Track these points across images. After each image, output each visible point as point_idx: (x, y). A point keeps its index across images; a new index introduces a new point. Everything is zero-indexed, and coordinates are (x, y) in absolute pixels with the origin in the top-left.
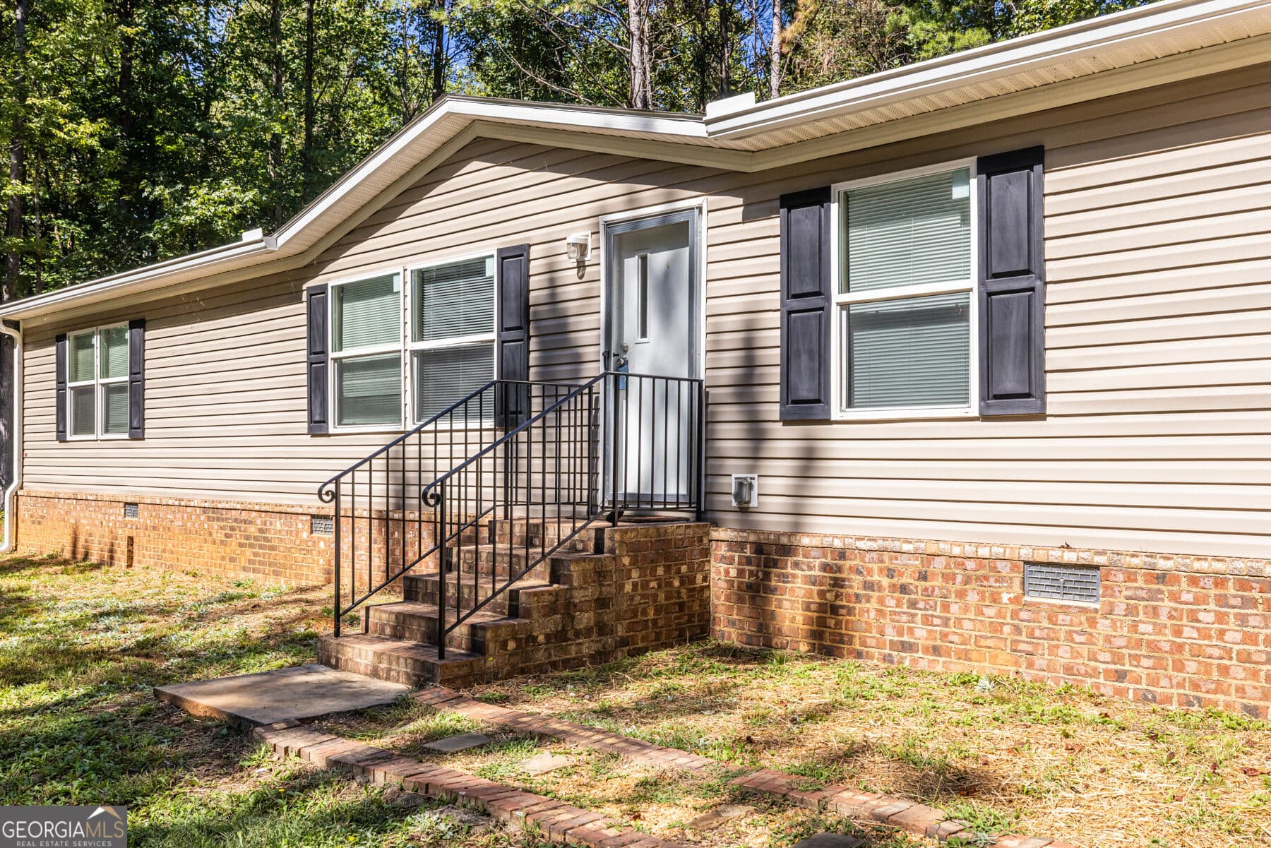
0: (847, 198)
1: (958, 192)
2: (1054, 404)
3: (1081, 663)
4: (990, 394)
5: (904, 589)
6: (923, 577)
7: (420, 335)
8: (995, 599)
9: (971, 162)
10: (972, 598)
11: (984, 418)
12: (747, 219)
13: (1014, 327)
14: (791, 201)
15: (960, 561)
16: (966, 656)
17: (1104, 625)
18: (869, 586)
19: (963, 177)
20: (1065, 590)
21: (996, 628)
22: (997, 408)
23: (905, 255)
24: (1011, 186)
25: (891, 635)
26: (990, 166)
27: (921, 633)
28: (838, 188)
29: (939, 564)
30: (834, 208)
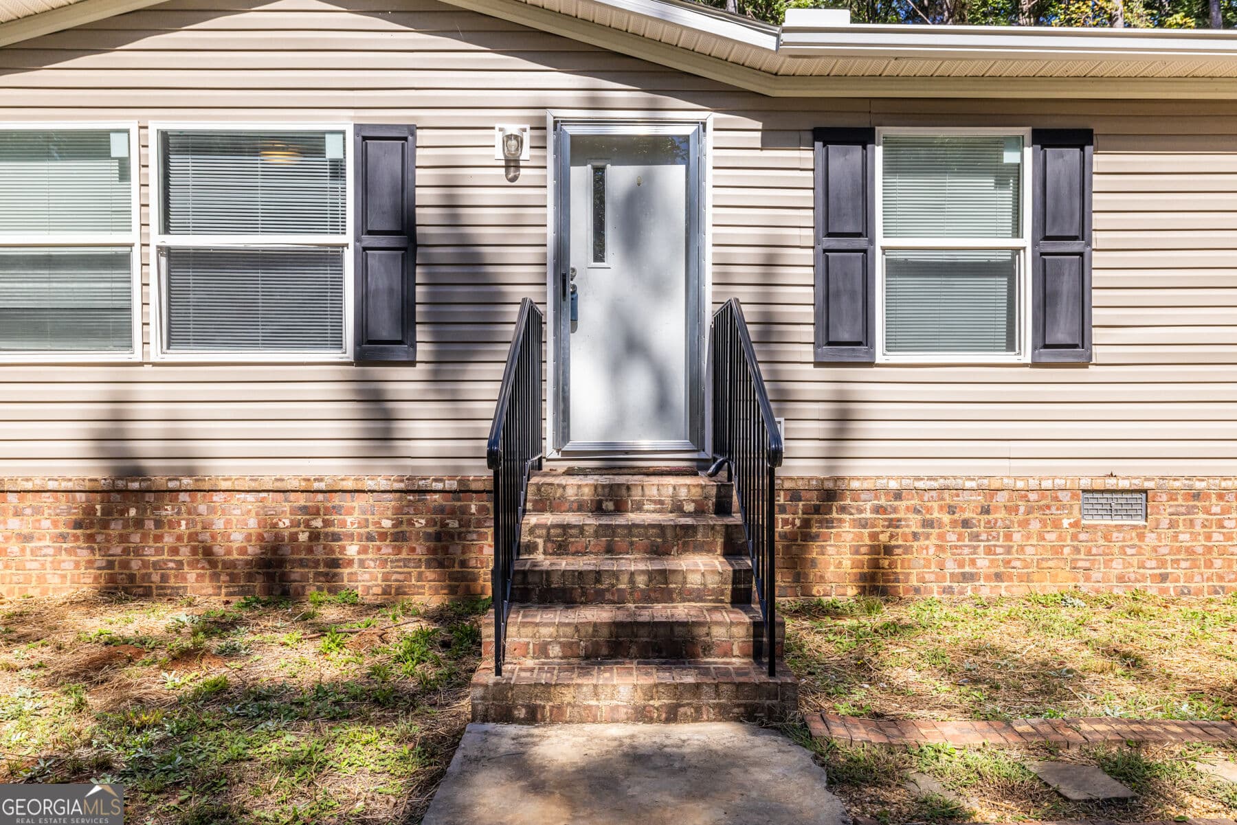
0: (889, 144)
1: (1010, 157)
2: (1098, 353)
3: (1131, 573)
4: (1043, 343)
5: (966, 523)
6: (986, 511)
7: (166, 229)
8: (1057, 525)
9: (1026, 132)
10: (1035, 526)
11: (1035, 365)
12: (765, 145)
13: (1067, 285)
14: (828, 136)
15: (1023, 494)
16: (1028, 578)
17: (1151, 538)
18: (928, 524)
19: (1018, 144)
20: (1111, 512)
21: (1057, 550)
22: (1047, 356)
23: (939, 208)
24: (1064, 159)
25: (951, 567)
26: (1045, 138)
27: (983, 563)
28: (882, 132)
29: (1002, 498)
30: (879, 151)
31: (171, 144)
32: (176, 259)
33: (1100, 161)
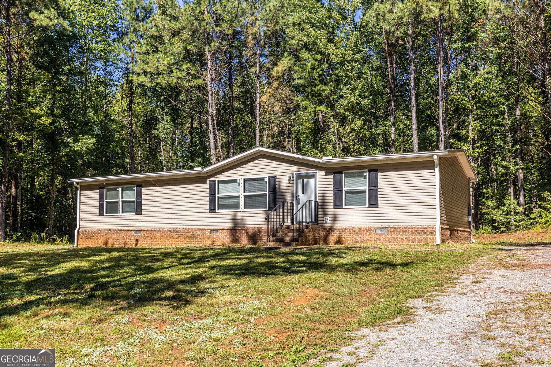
0: (345, 173)
1: (365, 174)
2: (379, 205)
3: (384, 241)
4: (370, 204)
5: (356, 233)
6: (360, 231)
7: (244, 192)
8: (371, 233)
9: (367, 170)
10: (368, 234)
11: (369, 207)
12: (326, 175)
13: (374, 194)
14: (335, 173)
15: (366, 228)
16: (367, 242)
17: (387, 236)
18: (350, 233)
19: (365, 172)
20: (382, 231)
21: (371, 238)
22: (371, 206)
23: (355, 183)
24: (373, 174)
25: (354, 240)
26: (370, 171)
27: (359, 240)
28: (344, 172)
29: (362, 229)
30: (343, 175)
31: (245, 180)
32: (246, 196)
33: (379, 174)
